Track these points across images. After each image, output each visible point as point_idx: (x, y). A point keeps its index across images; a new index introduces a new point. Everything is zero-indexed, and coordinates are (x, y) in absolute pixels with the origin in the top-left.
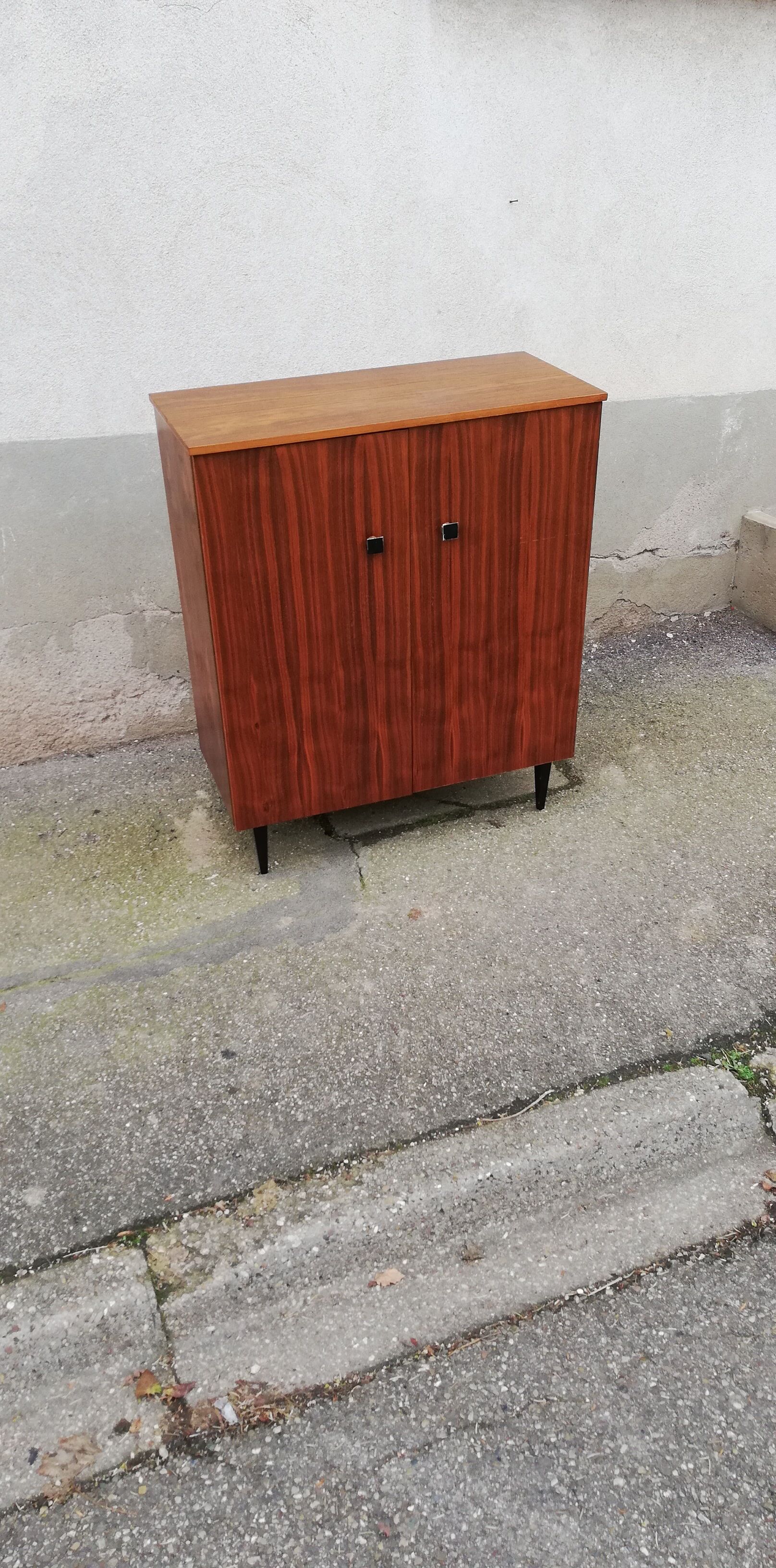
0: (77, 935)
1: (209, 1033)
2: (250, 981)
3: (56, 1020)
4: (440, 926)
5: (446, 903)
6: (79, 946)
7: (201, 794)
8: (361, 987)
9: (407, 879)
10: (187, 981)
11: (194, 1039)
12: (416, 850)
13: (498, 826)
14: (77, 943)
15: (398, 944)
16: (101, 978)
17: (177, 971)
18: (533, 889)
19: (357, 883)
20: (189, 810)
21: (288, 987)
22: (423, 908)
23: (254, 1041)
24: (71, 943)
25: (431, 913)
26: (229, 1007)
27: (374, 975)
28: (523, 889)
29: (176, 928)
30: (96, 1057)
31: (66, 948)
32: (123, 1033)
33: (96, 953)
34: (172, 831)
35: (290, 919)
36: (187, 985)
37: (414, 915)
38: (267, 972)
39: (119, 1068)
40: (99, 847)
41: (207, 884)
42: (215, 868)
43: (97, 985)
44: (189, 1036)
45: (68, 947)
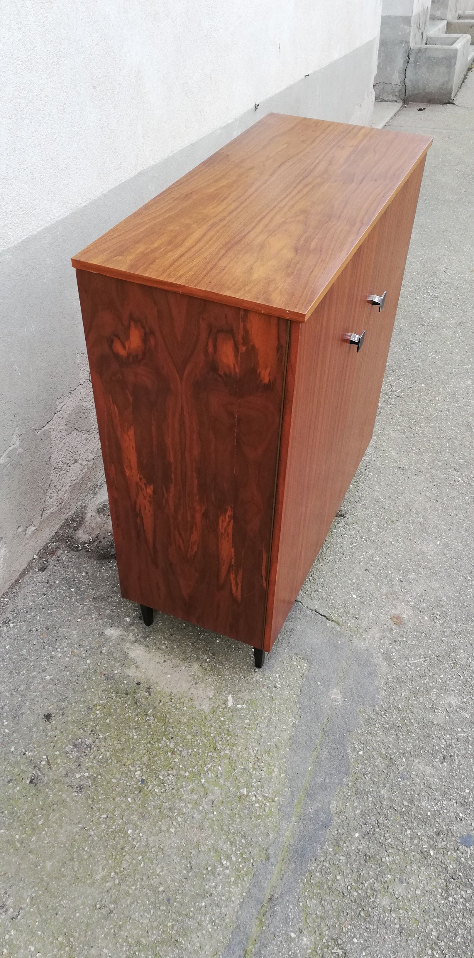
0: (215, 849)
1: (431, 838)
2: (388, 766)
3: (328, 946)
4: (422, 618)
5: (400, 597)
6: (234, 858)
7: (112, 632)
8: (450, 705)
9: (355, 596)
10: (354, 809)
11: (432, 853)
12: (325, 569)
13: (343, 516)
14: (229, 858)
15: (421, 651)
16: (294, 871)
17: (333, 805)
18: (429, 549)
19: (329, 624)
20: (126, 656)
21: (416, 748)
22: (397, 612)
23: (464, 812)
24: (225, 862)
25: (406, 613)
26: (411, 801)
27: (444, 688)
28: (423, 553)
29: (276, 770)
30: (403, 944)
31: (227, 871)
32: (385, 901)
33: (256, 851)
34: (138, 684)
35: (335, 690)
36: (358, 811)
37: (398, 621)
38: (387, 748)
39: (429, 934)
40: (103, 750)
41: (235, 710)
42: (218, 690)
43: (302, 880)
44: (424, 855)
45: (227, 868)
